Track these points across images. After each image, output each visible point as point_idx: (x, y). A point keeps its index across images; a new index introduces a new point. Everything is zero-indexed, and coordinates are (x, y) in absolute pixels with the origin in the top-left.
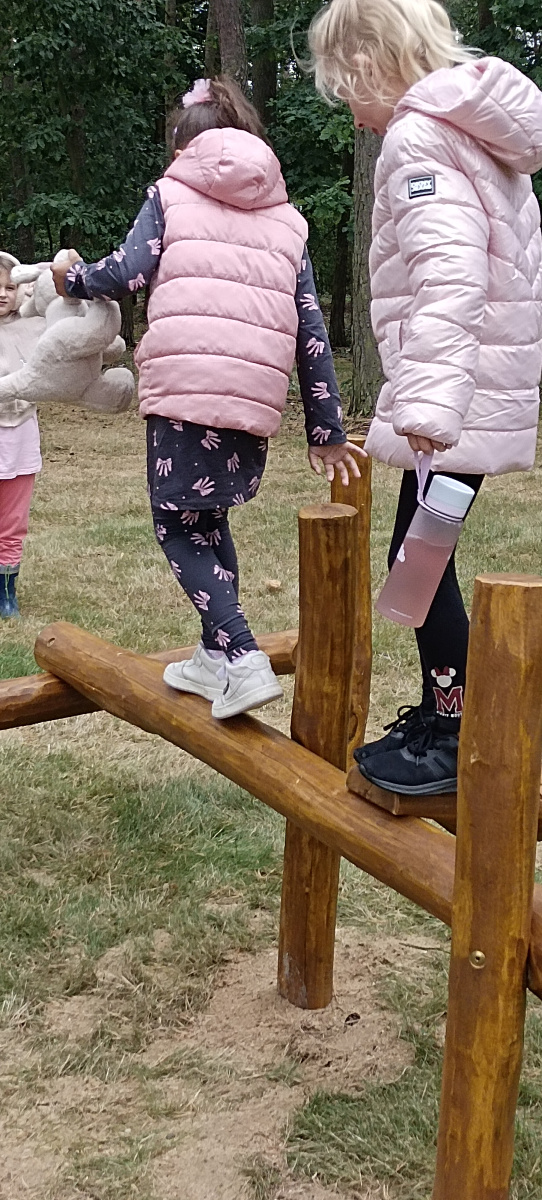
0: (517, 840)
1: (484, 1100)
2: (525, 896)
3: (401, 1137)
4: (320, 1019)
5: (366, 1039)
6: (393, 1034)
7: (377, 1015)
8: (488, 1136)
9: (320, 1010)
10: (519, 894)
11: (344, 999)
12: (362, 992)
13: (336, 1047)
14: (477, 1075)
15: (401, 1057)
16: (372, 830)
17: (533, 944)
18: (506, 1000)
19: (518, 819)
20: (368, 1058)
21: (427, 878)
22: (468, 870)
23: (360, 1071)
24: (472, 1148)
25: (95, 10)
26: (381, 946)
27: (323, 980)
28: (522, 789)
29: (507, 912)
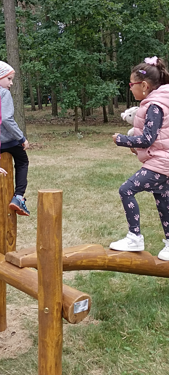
0: (56, 271)
1: (51, 354)
2: (60, 289)
3: (28, 369)
4: (3, 335)
5: (18, 339)
6: (26, 337)
7: (21, 331)
8: (53, 365)
9: (3, 332)
10: (58, 288)
11: (10, 327)
12: (17, 324)
13: (8, 343)
14: (49, 347)
15: (29, 344)
16: (14, 273)
17: (63, 304)
18: (56, 322)
19: (56, 265)
20: (18, 345)
21: (31, 286)
22: (42, 283)
23: (16, 350)
24: (48, 370)
26: (22, 309)
27: (3, 322)
28: (57, 255)
29: (54, 294)
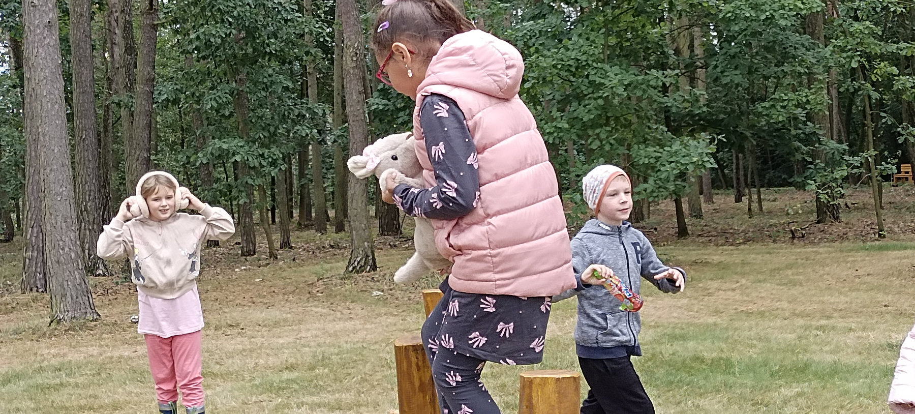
25: (250, 7)
